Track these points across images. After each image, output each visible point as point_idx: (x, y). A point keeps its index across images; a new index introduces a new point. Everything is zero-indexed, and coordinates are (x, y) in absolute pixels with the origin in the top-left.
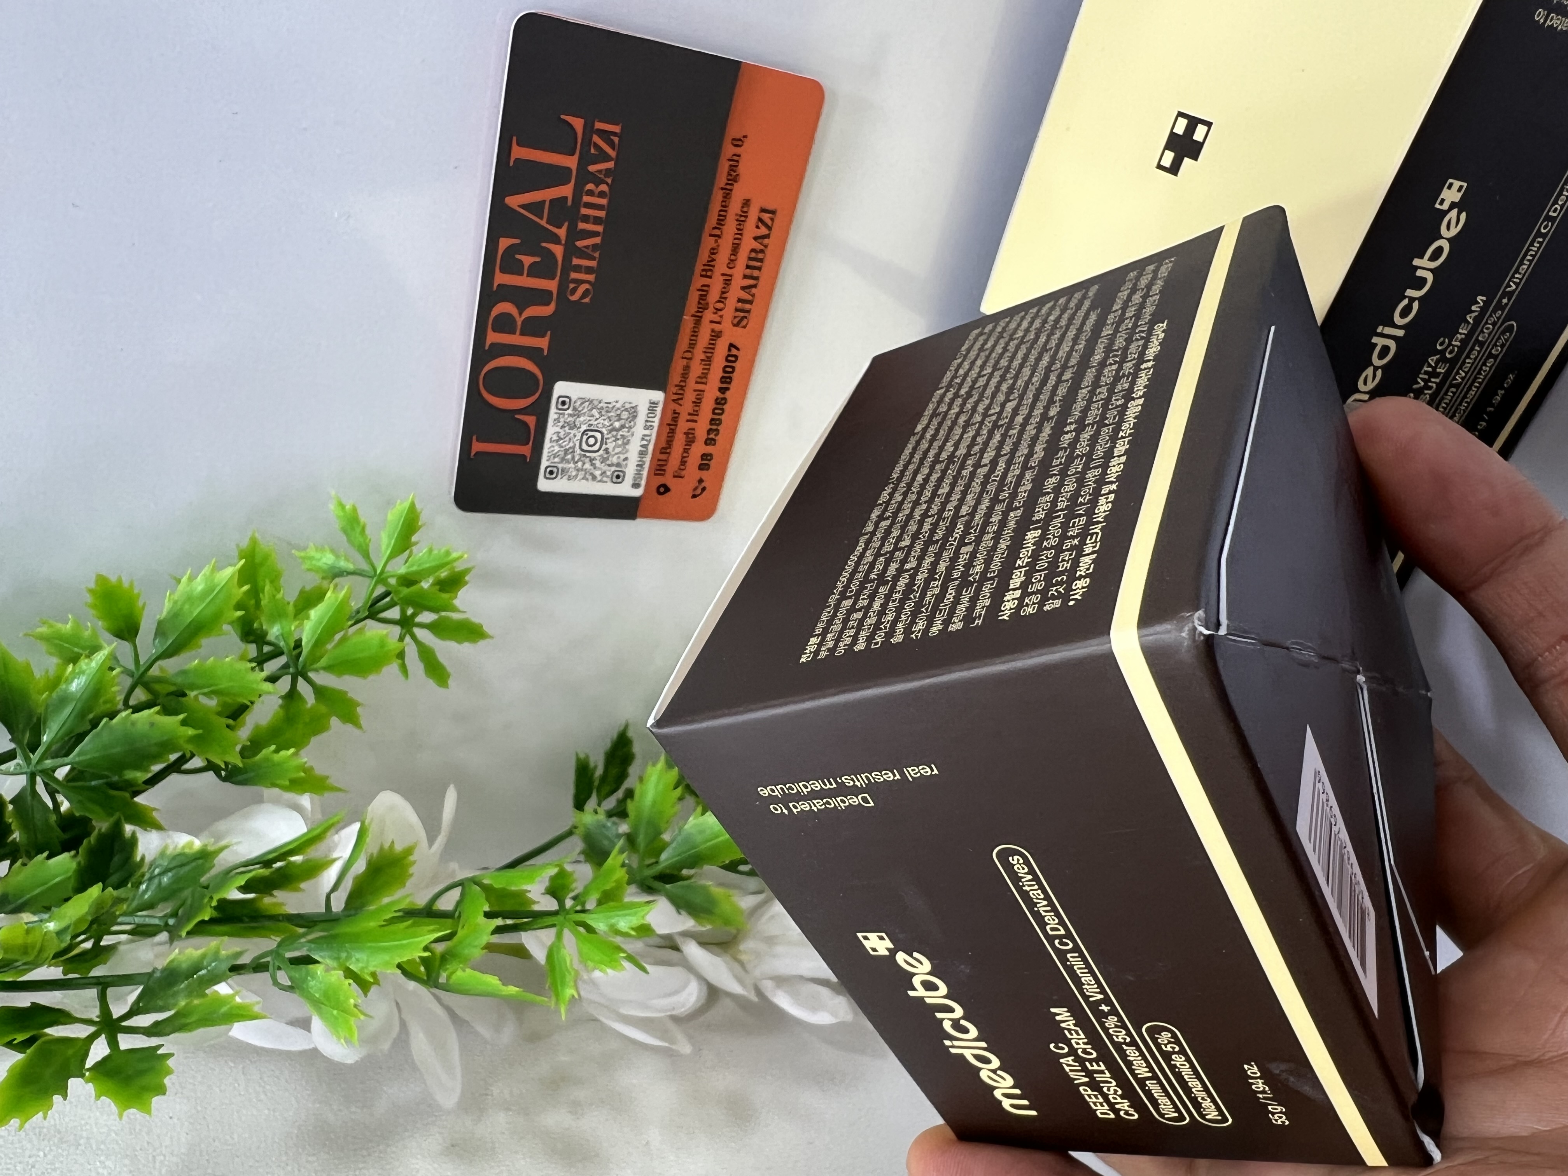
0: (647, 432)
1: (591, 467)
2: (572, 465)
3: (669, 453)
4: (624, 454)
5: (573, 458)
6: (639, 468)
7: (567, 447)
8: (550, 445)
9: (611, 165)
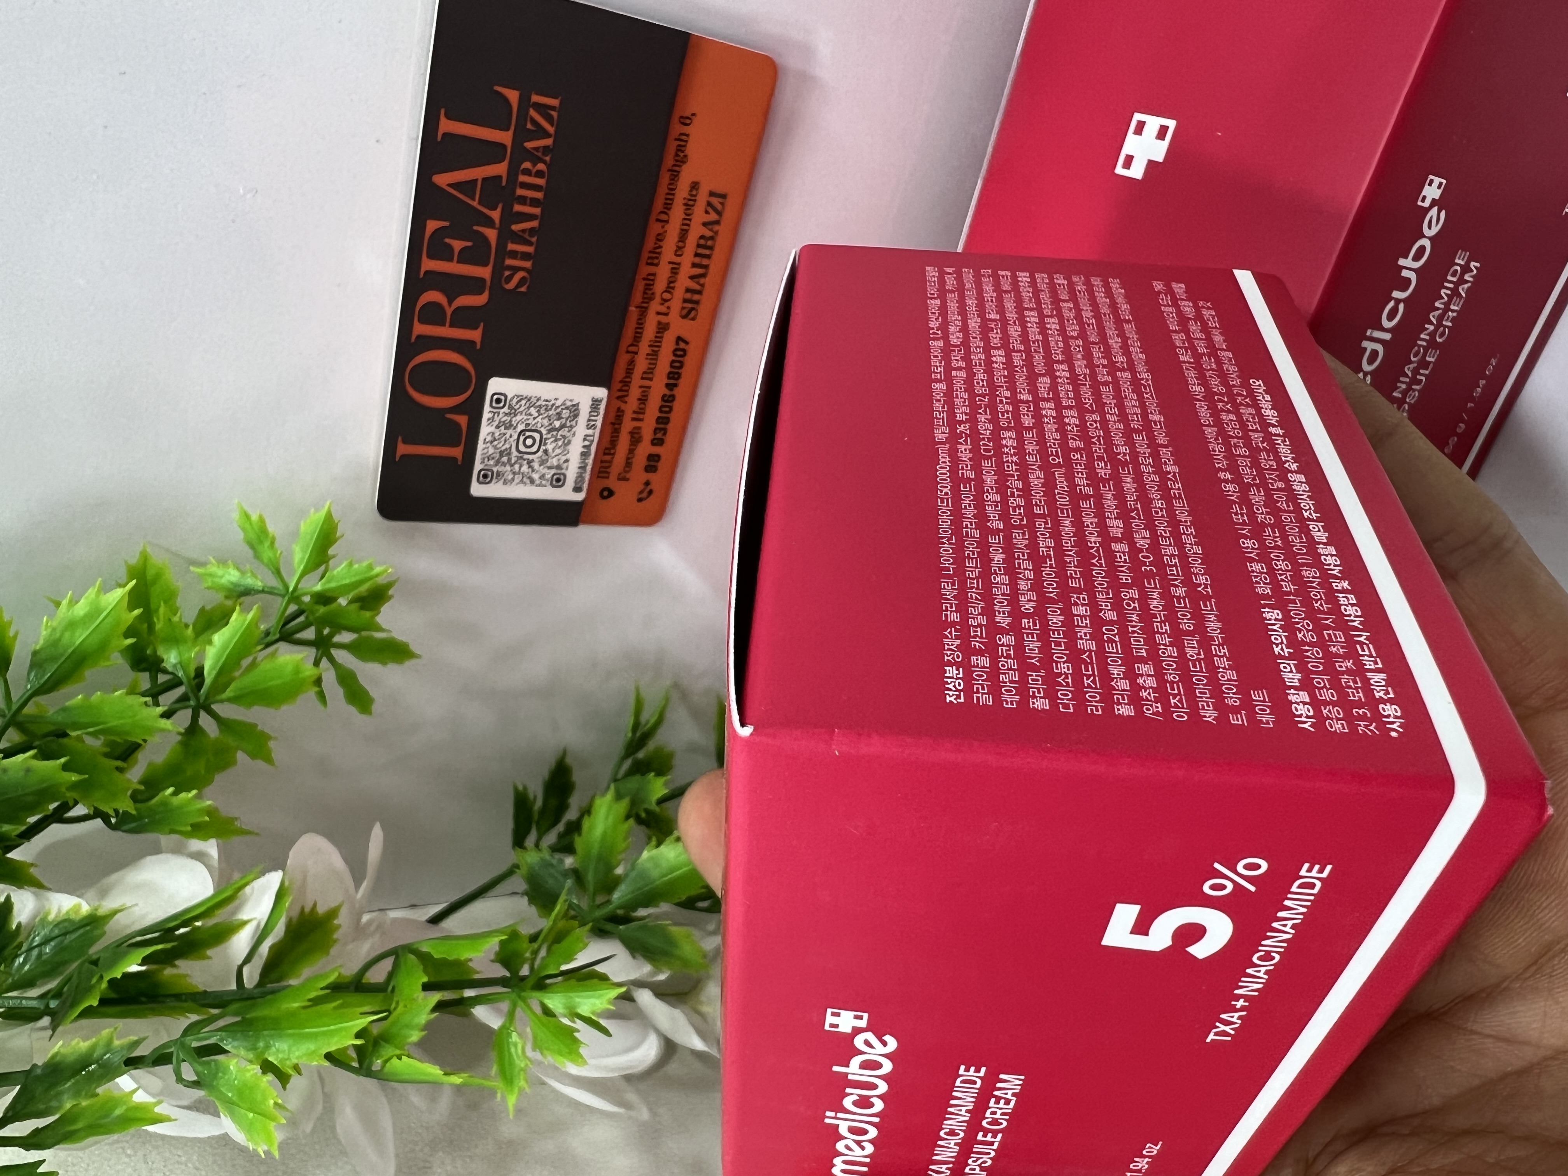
0: (590, 432)
1: (530, 470)
2: (508, 468)
3: (613, 454)
4: (565, 455)
5: (509, 460)
6: (580, 470)
7: (504, 448)
8: (484, 446)
9: (549, 142)
